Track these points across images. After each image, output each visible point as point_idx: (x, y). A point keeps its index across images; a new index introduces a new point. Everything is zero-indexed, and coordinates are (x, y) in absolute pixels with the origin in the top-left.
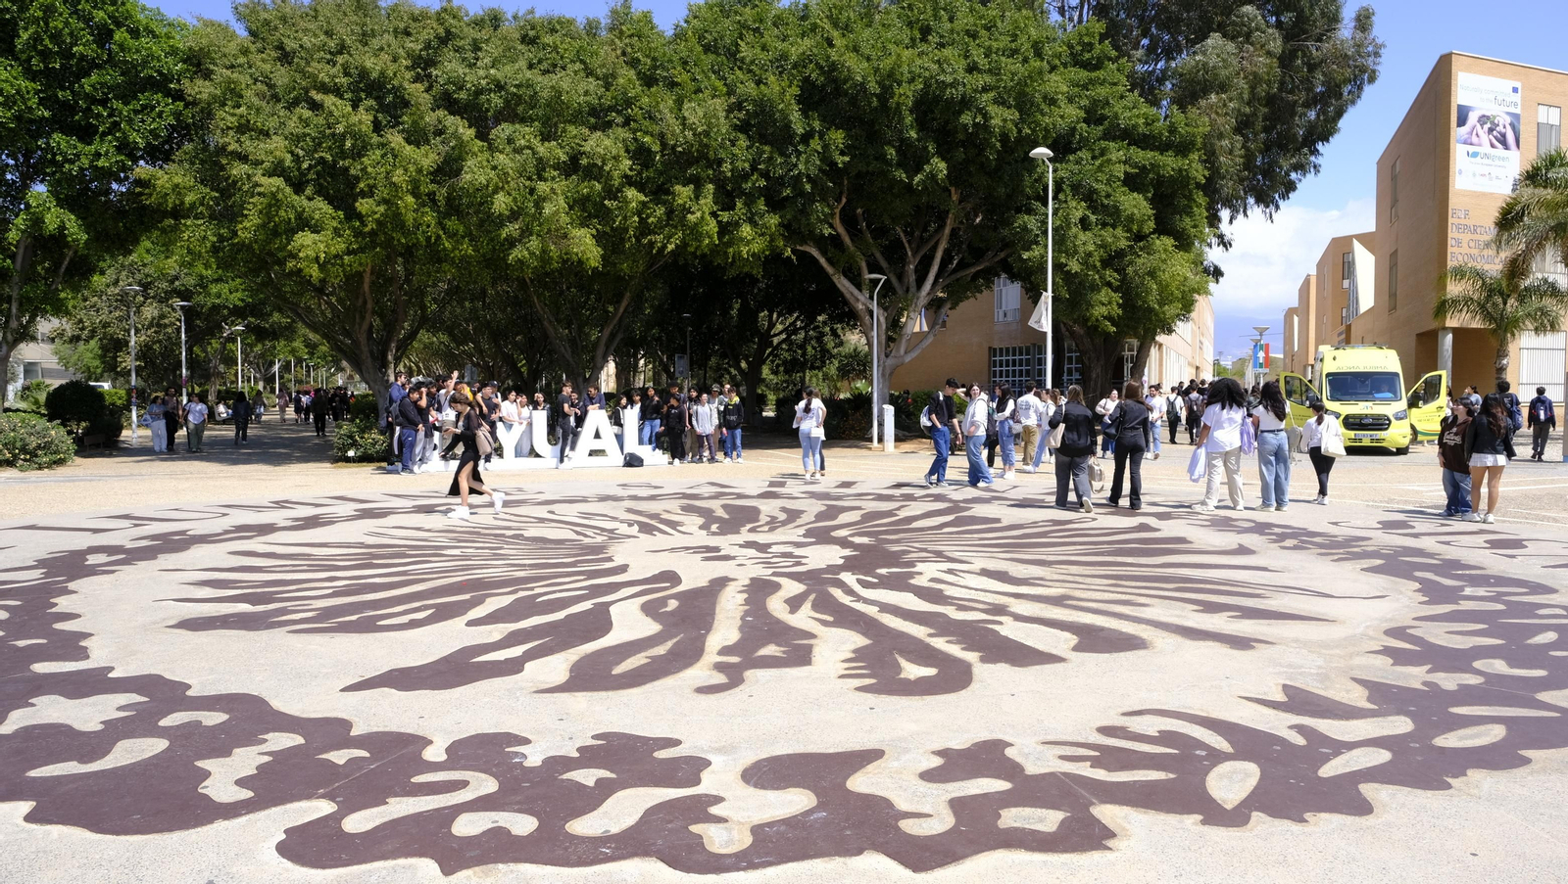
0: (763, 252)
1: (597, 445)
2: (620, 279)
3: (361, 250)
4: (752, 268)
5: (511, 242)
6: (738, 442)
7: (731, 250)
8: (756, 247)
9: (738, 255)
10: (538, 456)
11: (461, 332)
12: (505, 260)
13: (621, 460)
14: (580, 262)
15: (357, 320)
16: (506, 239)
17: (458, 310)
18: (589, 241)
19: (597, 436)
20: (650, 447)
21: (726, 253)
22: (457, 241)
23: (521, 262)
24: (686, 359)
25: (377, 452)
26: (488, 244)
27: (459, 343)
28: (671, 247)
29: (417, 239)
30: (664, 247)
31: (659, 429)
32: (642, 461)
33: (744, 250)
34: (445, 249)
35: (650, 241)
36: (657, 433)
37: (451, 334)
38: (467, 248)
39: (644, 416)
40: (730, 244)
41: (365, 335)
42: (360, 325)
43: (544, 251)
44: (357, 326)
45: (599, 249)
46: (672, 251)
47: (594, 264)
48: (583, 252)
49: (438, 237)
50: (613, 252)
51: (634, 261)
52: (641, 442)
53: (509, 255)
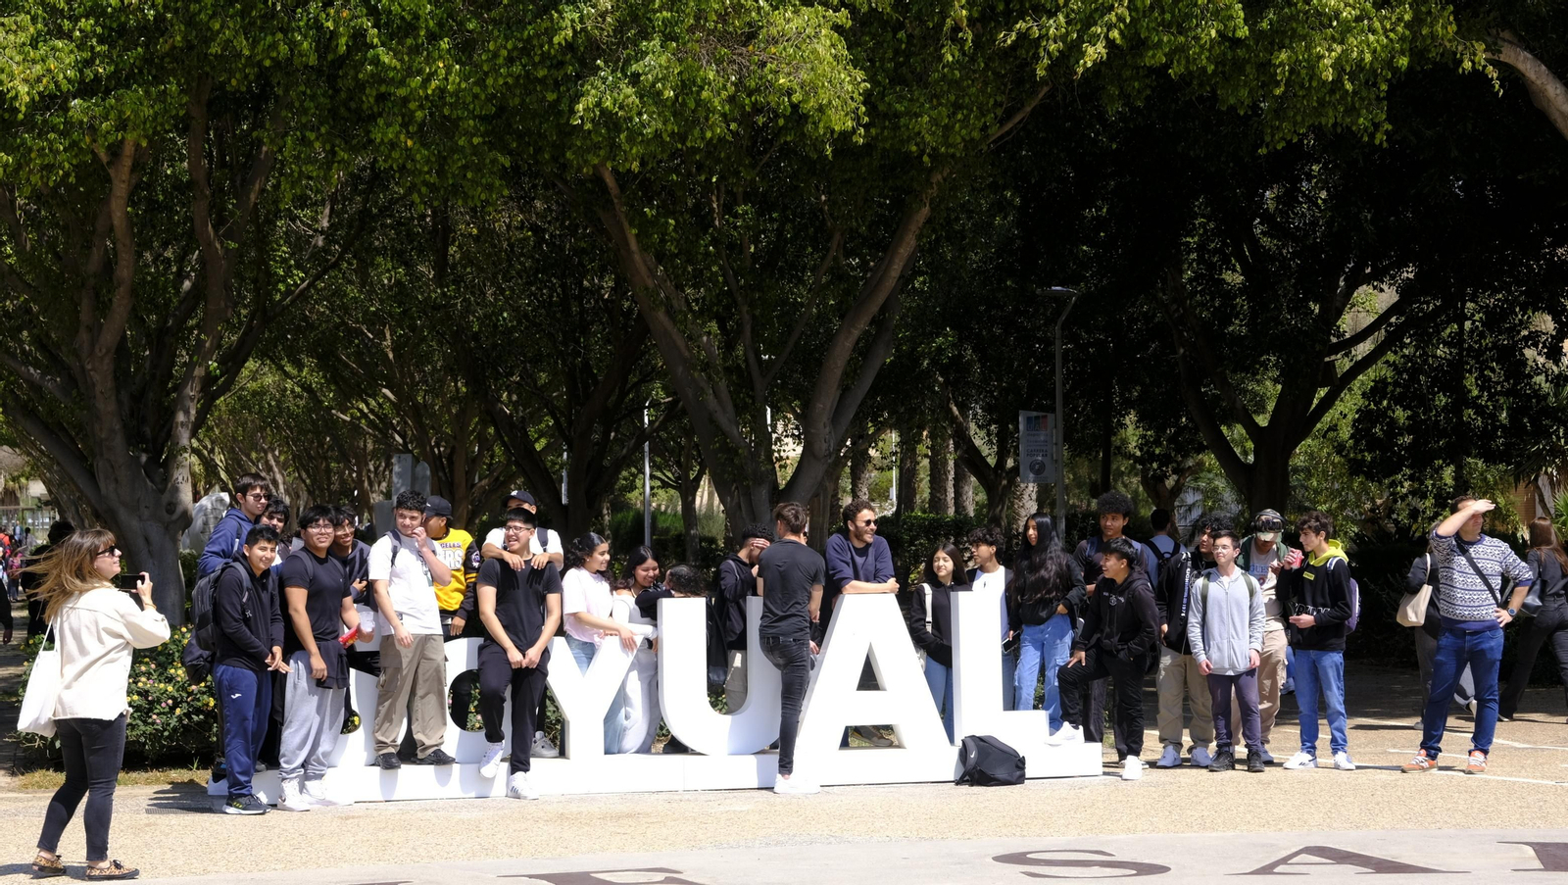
0: (1389, 64)
1: (869, 710)
2: (910, 162)
3: (121, 80)
4: (1352, 110)
5: (584, 55)
6: (1336, 698)
7: (1283, 56)
8: (1368, 45)
9: (1304, 73)
10: (675, 747)
11: (358, 356)
12: (559, 112)
13: (948, 763)
14: (797, 115)
15: (85, 316)
16: (570, 46)
17: (352, 291)
18: (827, 47)
19: (869, 680)
20: (1042, 716)
21: (1266, 67)
22: (415, 50)
23: (609, 121)
24: (1054, 425)
25: (156, 736)
26: (510, 60)
27: (350, 389)
28: (1094, 52)
29: (293, 45)
30: (1073, 50)
31: (1063, 655)
32: (1020, 763)
33: (1328, 58)
34: (378, 79)
35: (1023, 36)
36: (1063, 672)
37: (327, 361)
38: (445, 73)
39: (1021, 613)
40: (1278, 38)
41: (107, 365)
42: (95, 330)
43: (687, 86)
44: (84, 336)
45: (860, 75)
46: (1098, 65)
47: (841, 122)
48: (810, 89)
49: (359, 36)
50: (897, 79)
51: (957, 107)
52: (1012, 701)
53: (577, 97)
